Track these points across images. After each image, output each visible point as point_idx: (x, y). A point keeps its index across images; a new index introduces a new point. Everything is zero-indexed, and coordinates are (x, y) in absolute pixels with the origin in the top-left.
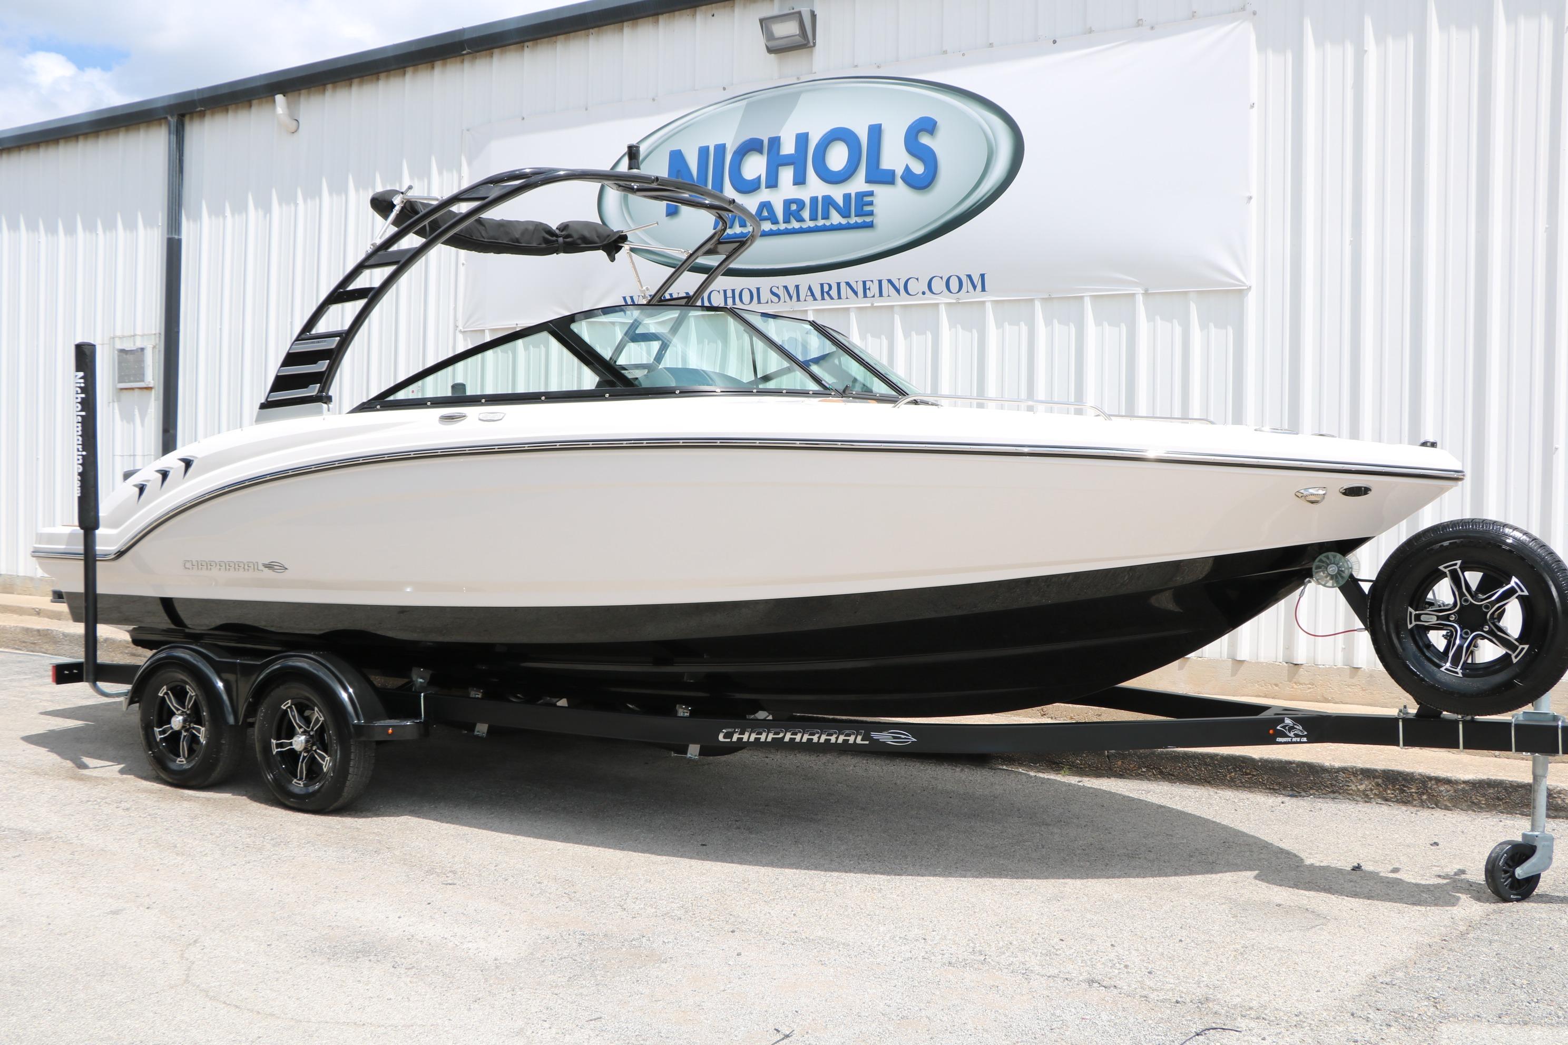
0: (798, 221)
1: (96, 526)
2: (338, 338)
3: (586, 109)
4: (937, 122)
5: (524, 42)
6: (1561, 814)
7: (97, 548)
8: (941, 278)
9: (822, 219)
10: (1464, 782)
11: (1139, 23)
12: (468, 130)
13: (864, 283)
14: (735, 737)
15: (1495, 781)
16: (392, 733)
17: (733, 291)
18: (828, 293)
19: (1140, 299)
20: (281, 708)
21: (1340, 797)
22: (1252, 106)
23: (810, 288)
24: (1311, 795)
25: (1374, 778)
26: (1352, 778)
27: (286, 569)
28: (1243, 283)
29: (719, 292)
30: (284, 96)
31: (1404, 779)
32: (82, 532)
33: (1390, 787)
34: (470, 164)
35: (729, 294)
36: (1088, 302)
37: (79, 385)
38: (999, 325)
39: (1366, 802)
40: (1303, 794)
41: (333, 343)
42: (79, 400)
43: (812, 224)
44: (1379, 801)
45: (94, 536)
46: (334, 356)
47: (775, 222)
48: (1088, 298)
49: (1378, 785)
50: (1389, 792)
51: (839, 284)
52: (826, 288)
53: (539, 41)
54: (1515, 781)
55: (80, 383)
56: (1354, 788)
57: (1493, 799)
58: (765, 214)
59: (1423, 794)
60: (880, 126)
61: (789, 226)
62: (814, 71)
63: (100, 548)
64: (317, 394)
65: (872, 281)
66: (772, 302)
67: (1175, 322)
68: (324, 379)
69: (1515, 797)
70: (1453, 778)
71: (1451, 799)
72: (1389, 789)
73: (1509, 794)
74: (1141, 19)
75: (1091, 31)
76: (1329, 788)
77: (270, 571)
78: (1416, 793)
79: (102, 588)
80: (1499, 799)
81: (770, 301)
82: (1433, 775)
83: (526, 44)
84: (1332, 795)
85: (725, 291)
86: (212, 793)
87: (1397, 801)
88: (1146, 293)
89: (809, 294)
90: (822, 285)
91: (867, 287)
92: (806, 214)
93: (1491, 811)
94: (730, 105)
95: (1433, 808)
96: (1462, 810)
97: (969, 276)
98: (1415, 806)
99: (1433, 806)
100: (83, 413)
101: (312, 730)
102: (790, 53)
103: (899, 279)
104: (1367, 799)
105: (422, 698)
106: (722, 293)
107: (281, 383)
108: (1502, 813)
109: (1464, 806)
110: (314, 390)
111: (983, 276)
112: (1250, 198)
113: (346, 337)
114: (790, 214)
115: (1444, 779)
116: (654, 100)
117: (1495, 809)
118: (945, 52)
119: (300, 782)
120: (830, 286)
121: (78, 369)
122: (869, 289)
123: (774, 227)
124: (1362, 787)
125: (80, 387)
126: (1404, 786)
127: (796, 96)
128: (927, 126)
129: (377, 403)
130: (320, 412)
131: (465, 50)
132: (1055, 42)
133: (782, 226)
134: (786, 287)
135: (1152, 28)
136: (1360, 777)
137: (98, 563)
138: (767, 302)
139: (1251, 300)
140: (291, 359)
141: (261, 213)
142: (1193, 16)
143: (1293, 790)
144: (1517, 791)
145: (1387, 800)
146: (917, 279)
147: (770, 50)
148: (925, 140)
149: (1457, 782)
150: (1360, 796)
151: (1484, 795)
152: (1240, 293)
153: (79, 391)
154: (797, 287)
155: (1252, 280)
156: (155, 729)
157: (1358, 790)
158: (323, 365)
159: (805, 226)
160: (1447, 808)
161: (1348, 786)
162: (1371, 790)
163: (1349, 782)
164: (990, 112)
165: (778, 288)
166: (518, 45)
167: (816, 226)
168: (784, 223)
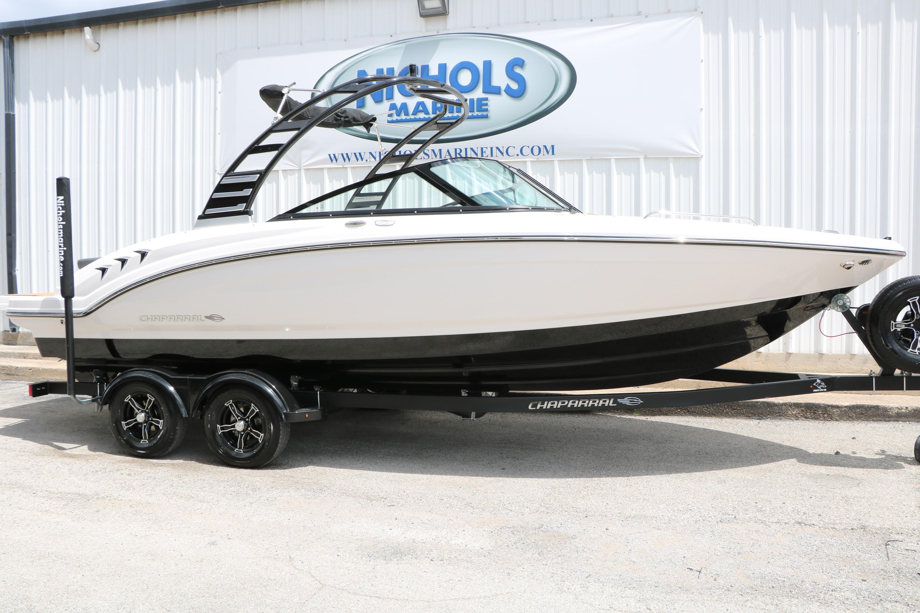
1: (73, 296)
2: (258, 175)
3: (301, 44)
4: (524, 61)
5: (258, 3)
6: (891, 419)
7: (74, 309)
8: (528, 147)
9: (456, 112)
10: (845, 407)
11: (639, 13)
12: (220, 54)
13: (482, 149)
14: (539, 406)
15: (860, 405)
16: (308, 417)
18: (460, 154)
19: (642, 160)
20: (224, 405)
21: (783, 418)
22: (702, 61)
23: (448, 151)
24: (768, 418)
25: (800, 407)
26: (789, 408)
27: (224, 319)
28: (699, 153)
30: (90, 28)
31: (816, 407)
32: (63, 299)
33: (809, 411)
34: (222, 73)
36: (613, 162)
37: (60, 205)
38: (562, 173)
39: (796, 420)
40: (764, 418)
41: (255, 178)
42: (61, 214)
44: (803, 419)
45: (71, 301)
46: (255, 186)
47: (427, 113)
48: (613, 160)
49: (802, 411)
50: (808, 414)
51: (466, 149)
52: (458, 151)
53: (268, 3)
54: (870, 405)
55: (62, 203)
56: (790, 413)
57: (859, 414)
58: (421, 108)
59: (825, 414)
60: (490, 61)
62: (448, 28)
63: (76, 309)
64: (244, 209)
65: (487, 148)
66: (424, 158)
67: (661, 173)
68: (248, 200)
69: (870, 412)
70: (840, 405)
71: (839, 416)
72: (808, 412)
73: (867, 411)
74: (641, 12)
75: (612, 16)
76: (777, 414)
77: (211, 321)
78: (821, 414)
79: (77, 335)
80: (862, 414)
81: (423, 158)
82: (829, 404)
83: (260, 4)
84: (779, 418)
86: (169, 460)
87: (812, 418)
88: (646, 158)
89: (448, 154)
90: (456, 150)
91: (484, 151)
93: (858, 420)
94: (396, 46)
95: (830, 421)
96: (844, 420)
97: (545, 147)
98: (821, 420)
99: (830, 419)
100: (64, 223)
101: (248, 417)
102: (432, 18)
103: (503, 147)
104: (797, 418)
105: (318, 394)
107: (213, 203)
108: (863, 420)
109: (845, 419)
110: (241, 207)
111: (553, 146)
112: (702, 109)
113: (263, 174)
114: (436, 109)
115: (835, 406)
116: (345, 40)
117: (860, 419)
118: (528, 22)
119: (241, 450)
120: (461, 151)
121: (58, 195)
122: (485, 152)
123: (426, 116)
124: (794, 413)
125: (61, 206)
126: (815, 410)
127: (437, 42)
128: (519, 63)
129: (290, 215)
130: (247, 221)
131: (220, 5)
132: (592, 20)
134: (433, 150)
135: (647, 17)
136: (793, 408)
137: (74, 319)
138: (421, 159)
139: (703, 163)
140: (220, 188)
141: (73, 100)
142: (669, 12)
143: (759, 416)
144: (871, 409)
145: (806, 418)
146: (514, 147)
147: (422, 16)
148: (518, 70)
149: (842, 407)
150: (793, 417)
151: (855, 413)
152: (697, 159)
153: (61, 208)
154: (440, 150)
155: (703, 152)
156: (122, 422)
157: (793, 414)
158: (247, 192)
160: (837, 420)
161: (787, 412)
162: (799, 413)
163: (788, 410)
164: (555, 56)
165: (428, 150)
166: (254, 5)
167: (453, 116)
168: (432, 114)
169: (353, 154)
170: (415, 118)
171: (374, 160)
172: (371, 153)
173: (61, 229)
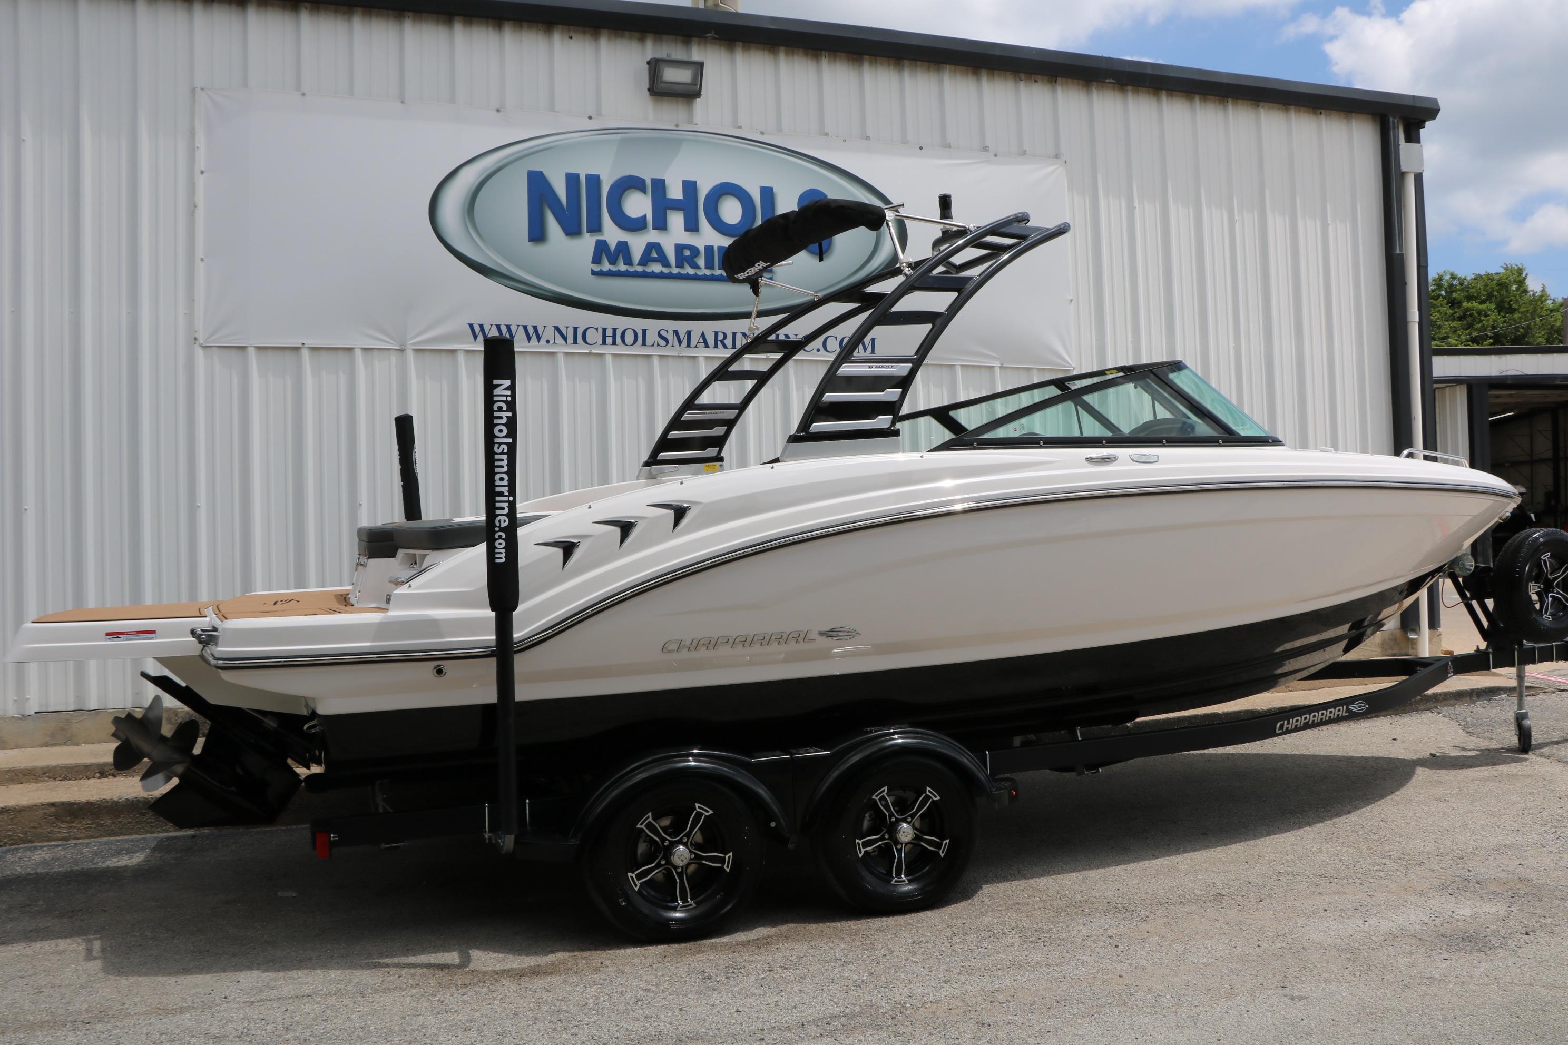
0: (692, 267)
2: (907, 364)
3: (402, 101)
8: (836, 338)
9: (719, 268)
11: (985, 149)
12: (202, 89)
17: (615, 330)
18: (722, 342)
19: (997, 370)
23: (703, 335)
27: (857, 635)
28: (1069, 364)
29: (597, 329)
35: (609, 332)
36: (958, 369)
41: (900, 369)
43: (708, 272)
46: (905, 384)
47: (666, 264)
48: (960, 366)
51: (734, 334)
52: (721, 337)
58: (655, 255)
60: (772, 189)
61: (683, 272)
62: (695, 122)
64: (886, 427)
66: (658, 345)
68: (894, 410)
74: (987, 147)
75: (950, 147)
77: (827, 640)
81: (656, 344)
85: (604, 330)
88: (1002, 367)
89: (701, 340)
90: (716, 334)
92: (701, 262)
94: (601, 136)
106: (601, 331)
107: (817, 411)
110: (879, 422)
111: (873, 340)
112: (1071, 301)
113: (914, 364)
114: (683, 259)
116: (499, 111)
118: (827, 134)
120: (725, 336)
123: (666, 270)
127: (678, 142)
128: (817, 198)
132: (921, 148)
133: (675, 271)
134: (676, 332)
135: (996, 155)
138: (653, 345)
140: (831, 383)
142: (1025, 154)
147: (654, 93)
154: (689, 333)
158: (888, 394)
159: (700, 273)
164: (873, 195)
165: (667, 331)
166: (287, 3)
167: (712, 274)
168: (676, 267)
169: (521, 328)
170: (644, 271)
171: (564, 342)
172: (557, 328)
173: (502, 453)
